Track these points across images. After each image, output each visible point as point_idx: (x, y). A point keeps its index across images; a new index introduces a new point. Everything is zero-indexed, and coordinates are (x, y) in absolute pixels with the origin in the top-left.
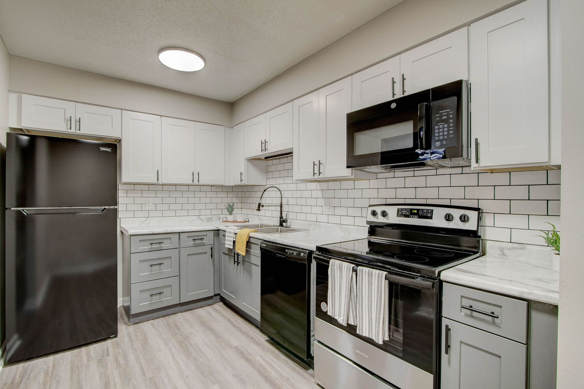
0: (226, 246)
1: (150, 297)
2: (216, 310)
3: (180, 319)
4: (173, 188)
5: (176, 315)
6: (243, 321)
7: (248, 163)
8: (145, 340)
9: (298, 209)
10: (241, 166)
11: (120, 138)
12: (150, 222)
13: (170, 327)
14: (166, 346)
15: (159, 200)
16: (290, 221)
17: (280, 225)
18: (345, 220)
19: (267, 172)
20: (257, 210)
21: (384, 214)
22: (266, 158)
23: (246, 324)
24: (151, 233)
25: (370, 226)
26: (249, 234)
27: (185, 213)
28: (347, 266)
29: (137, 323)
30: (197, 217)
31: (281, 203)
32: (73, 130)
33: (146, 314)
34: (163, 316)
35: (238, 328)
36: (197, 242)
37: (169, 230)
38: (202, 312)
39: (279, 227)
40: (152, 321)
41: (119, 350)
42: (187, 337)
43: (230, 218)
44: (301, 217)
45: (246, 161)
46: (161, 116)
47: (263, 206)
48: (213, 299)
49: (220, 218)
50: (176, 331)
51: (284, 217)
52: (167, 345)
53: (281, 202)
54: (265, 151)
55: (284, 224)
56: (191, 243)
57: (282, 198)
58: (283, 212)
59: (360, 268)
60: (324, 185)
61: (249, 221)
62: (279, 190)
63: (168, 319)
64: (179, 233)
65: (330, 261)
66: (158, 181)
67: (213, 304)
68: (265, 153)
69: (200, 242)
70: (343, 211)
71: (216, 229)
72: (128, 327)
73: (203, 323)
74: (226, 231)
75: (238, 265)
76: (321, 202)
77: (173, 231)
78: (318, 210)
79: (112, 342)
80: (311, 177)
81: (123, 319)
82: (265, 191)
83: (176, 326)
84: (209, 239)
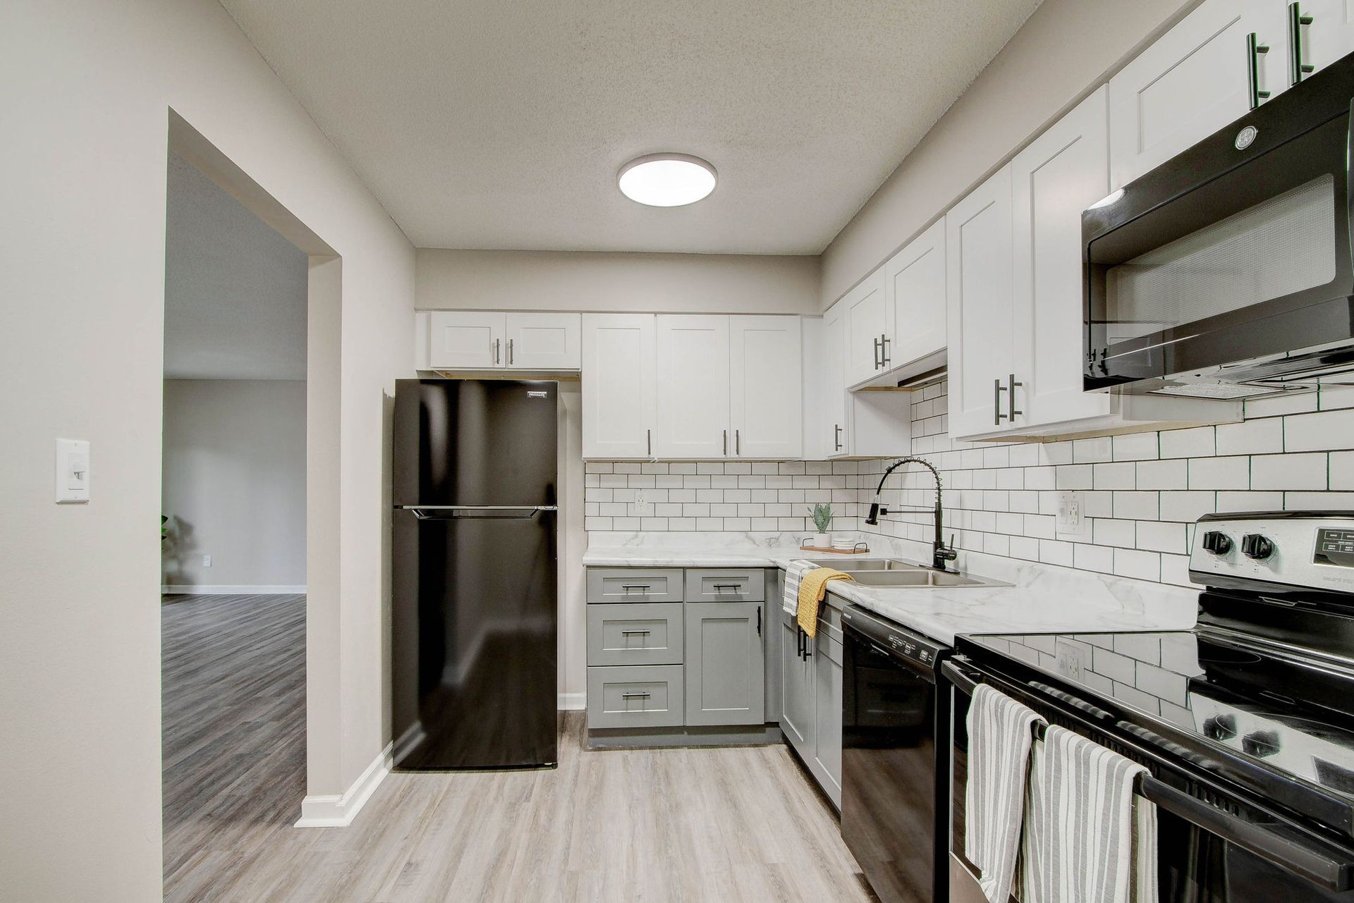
0: (785, 608)
1: (624, 699)
2: (765, 761)
3: (681, 762)
4: (690, 468)
5: (677, 750)
6: (819, 804)
7: (856, 401)
8: (599, 787)
9: (986, 522)
10: (838, 408)
11: (579, 369)
12: (642, 543)
13: (654, 773)
14: (630, 813)
15: (661, 496)
16: (966, 555)
17: (934, 566)
18: (1128, 563)
19: (911, 420)
20: (868, 522)
21: (1259, 549)
22: (901, 384)
23: (822, 816)
24: (625, 564)
25: (1207, 587)
26: (824, 583)
27: (718, 524)
28: (1019, 715)
29: (600, 749)
30: (744, 534)
31: (939, 505)
32: (502, 364)
33: (623, 735)
34: (652, 748)
35: (797, 821)
36: (724, 592)
37: (662, 560)
38: (731, 756)
39: (929, 571)
40: (628, 751)
41: (548, 796)
42: (677, 806)
43: (820, 540)
44: (997, 544)
45: (851, 397)
46: (656, 313)
47: (884, 512)
48: (764, 732)
49: (799, 539)
50: (662, 787)
51: (947, 544)
52: (632, 813)
53: (937, 501)
54: (884, 365)
55: (949, 564)
56: (712, 593)
57: (939, 489)
58: (944, 531)
59: (1053, 730)
60: (1062, 451)
61: (867, 551)
62: (931, 468)
63: (658, 755)
64: (684, 568)
65: (975, 686)
66: (649, 454)
67: (764, 745)
68: (886, 369)
69: (731, 592)
70: (1120, 533)
71: (771, 565)
72: (583, 753)
73: (723, 784)
74: (785, 571)
75: (805, 660)
76: (1051, 502)
77: (670, 564)
78: (1044, 527)
79: (544, 776)
80: (989, 426)
81: (581, 734)
82: (890, 471)
83: (667, 773)
84: (753, 588)
